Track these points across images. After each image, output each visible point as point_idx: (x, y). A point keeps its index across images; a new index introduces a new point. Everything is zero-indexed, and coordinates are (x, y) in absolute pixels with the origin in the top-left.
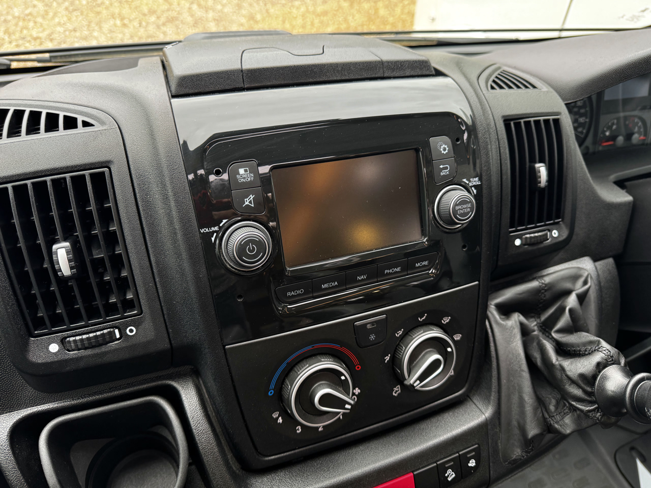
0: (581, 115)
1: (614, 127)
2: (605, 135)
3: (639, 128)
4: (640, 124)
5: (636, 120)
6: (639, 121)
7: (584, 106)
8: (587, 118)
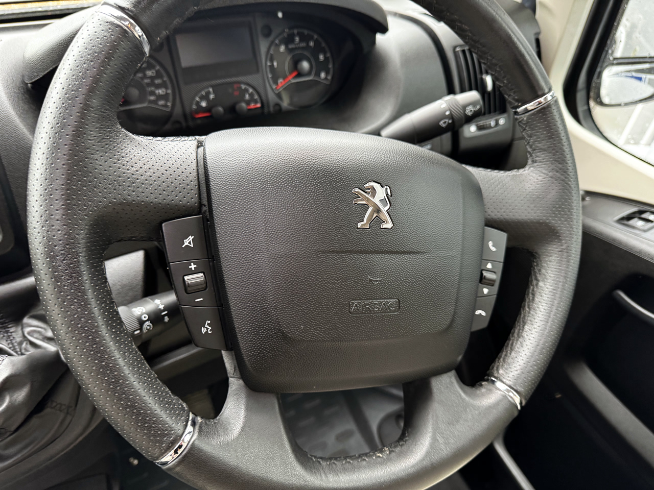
0: (158, 86)
1: (212, 96)
2: (201, 106)
3: (251, 95)
4: (251, 90)
5: (243, 87)
6: (247, 87)
7: (158, 75)
8: (167, 88)
